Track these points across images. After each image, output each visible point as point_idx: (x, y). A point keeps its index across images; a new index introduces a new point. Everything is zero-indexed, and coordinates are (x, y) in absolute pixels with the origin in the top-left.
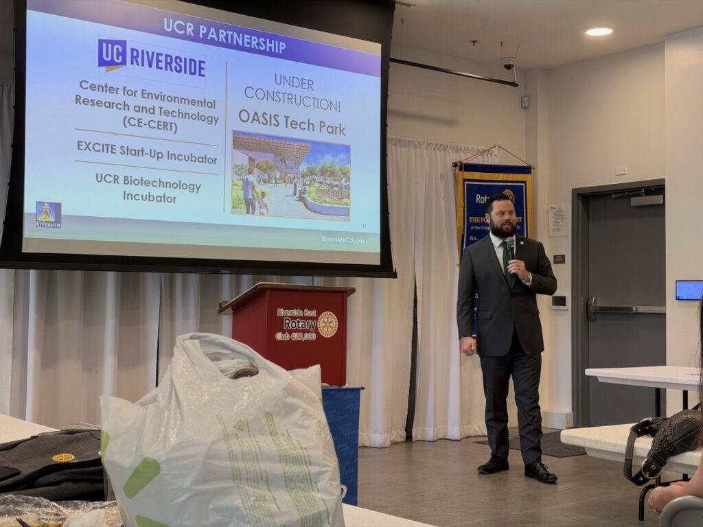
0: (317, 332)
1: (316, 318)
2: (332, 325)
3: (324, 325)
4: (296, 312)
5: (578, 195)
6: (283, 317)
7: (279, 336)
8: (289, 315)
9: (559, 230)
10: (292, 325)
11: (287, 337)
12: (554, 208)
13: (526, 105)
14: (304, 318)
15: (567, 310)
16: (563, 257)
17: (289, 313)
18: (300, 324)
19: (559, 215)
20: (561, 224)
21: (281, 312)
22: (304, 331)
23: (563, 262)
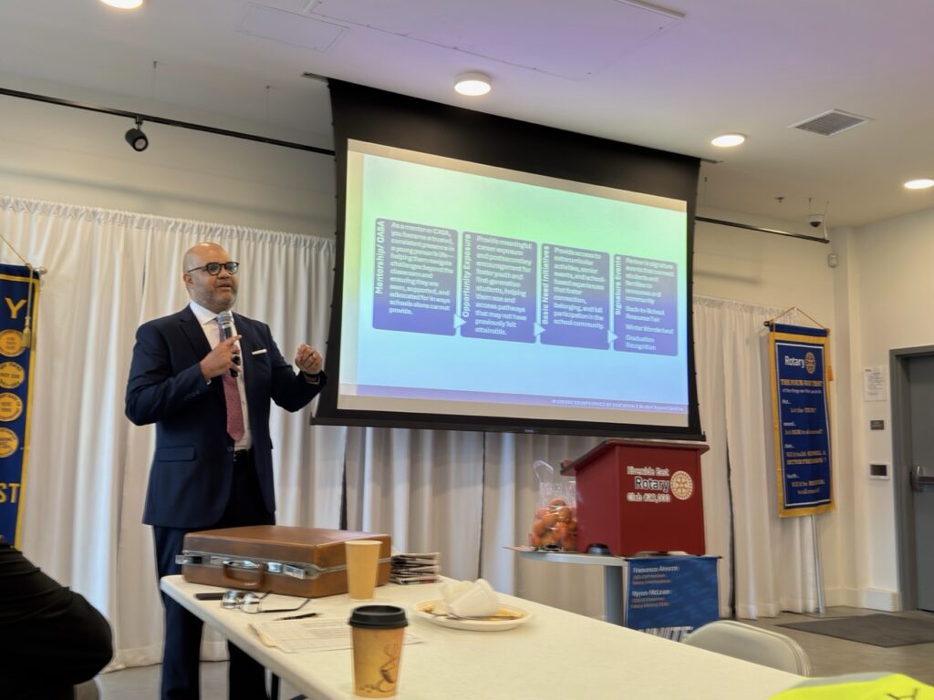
0: (670, 493)
1: (668, 478)
2: (686, 485)
3: (677, 485)
4: (648, 471)
5: (897, 356)
6: (633, 476)
7: (631, 497)
8: (640, 473)
9: (875, 394)
10: (644, 484)
11: (639, 498)
12: (869, 370)
13: (834, 262)
14: (655, 477)
15: (889, 480)
16: (882, 422)
17: (640, 471)
18: (653, 484)
19: (875, 377)
20: (878, 387)
21: (631, 470)
22: (657, 492)
23: (882, 428)
